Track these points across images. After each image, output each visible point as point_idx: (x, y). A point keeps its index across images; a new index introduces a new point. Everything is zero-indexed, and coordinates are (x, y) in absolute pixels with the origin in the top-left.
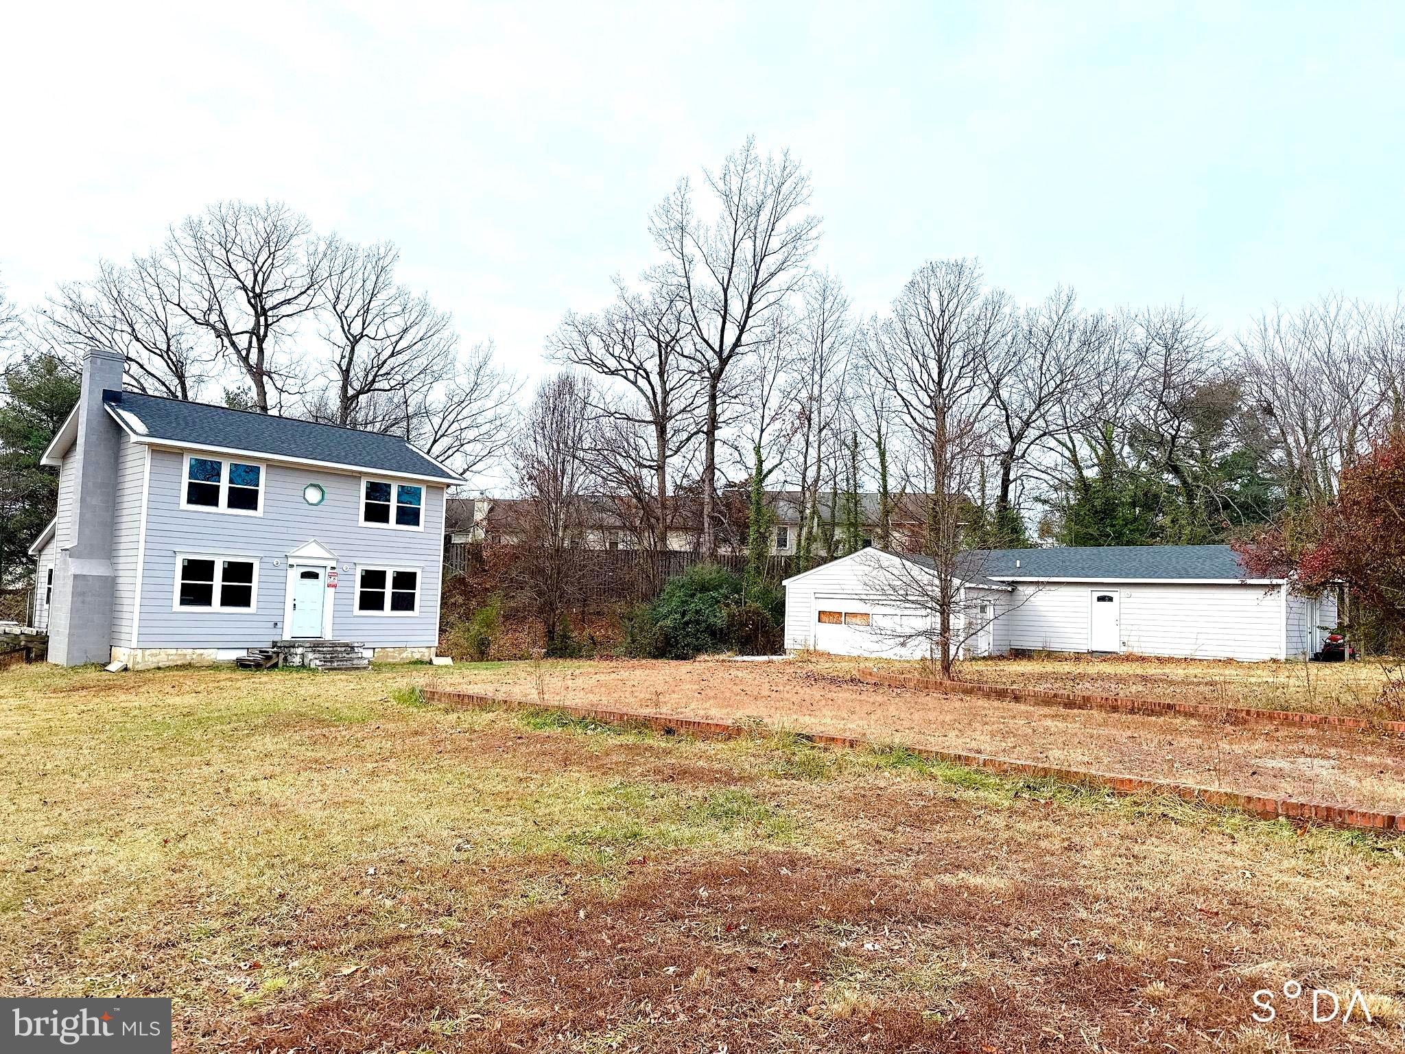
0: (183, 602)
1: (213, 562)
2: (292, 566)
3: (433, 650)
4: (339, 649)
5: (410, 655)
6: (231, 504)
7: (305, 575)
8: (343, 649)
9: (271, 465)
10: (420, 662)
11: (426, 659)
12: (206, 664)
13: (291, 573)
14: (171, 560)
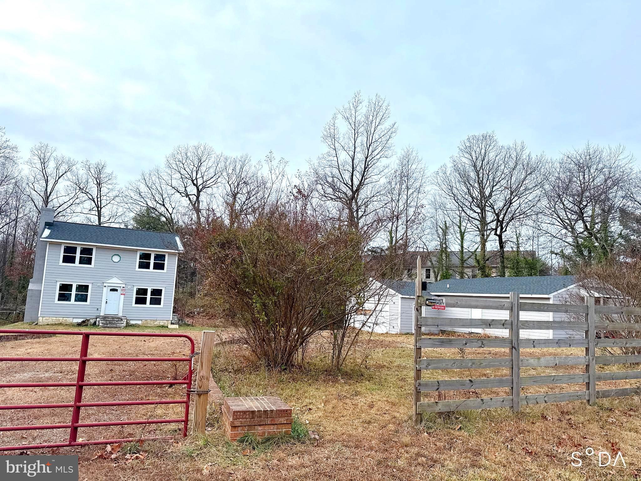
0: (59, 300)
1: (72, 285)
2: (105, 286)
3: (170, 322)
4: (115, 319)
5: (158, 323)
6: (81, 263)
7: (111, 290)
9: (98, 247)
10: (162, 326)
11: (166, 325)
12: (68, 324)
13: (105, 289)
14: (55, 284)
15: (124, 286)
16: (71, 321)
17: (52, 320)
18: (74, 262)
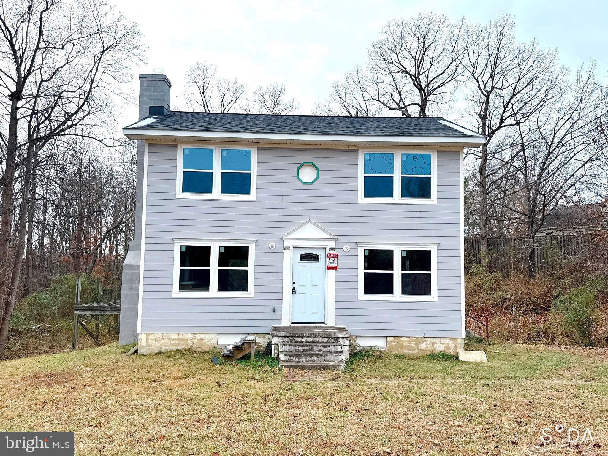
0: (182, 287)
1: (209, 247)
2: (287, 248)
3: (461, 342)
4: (320, 340)
5: (430, 346)
6: (225, 190)
7: (304, 258)
8: (325, 340)
9: (262, 146)
10: (443, 356)
11: (451, 351)
12: (207, 349)
13: (287, 256)
14: (168, 247)
15: (332, 244)
16: (214, 341)
17: (170, 340)
18: (209, 190)
